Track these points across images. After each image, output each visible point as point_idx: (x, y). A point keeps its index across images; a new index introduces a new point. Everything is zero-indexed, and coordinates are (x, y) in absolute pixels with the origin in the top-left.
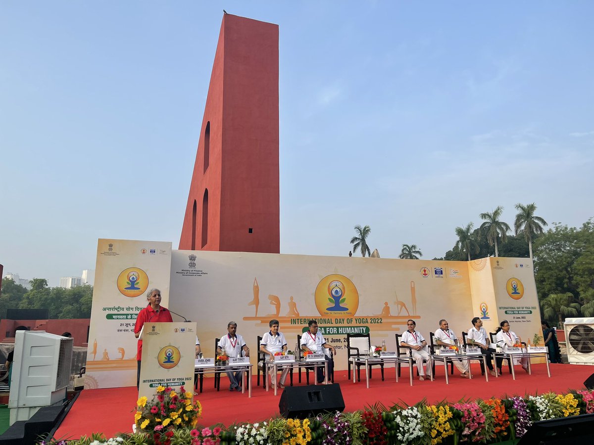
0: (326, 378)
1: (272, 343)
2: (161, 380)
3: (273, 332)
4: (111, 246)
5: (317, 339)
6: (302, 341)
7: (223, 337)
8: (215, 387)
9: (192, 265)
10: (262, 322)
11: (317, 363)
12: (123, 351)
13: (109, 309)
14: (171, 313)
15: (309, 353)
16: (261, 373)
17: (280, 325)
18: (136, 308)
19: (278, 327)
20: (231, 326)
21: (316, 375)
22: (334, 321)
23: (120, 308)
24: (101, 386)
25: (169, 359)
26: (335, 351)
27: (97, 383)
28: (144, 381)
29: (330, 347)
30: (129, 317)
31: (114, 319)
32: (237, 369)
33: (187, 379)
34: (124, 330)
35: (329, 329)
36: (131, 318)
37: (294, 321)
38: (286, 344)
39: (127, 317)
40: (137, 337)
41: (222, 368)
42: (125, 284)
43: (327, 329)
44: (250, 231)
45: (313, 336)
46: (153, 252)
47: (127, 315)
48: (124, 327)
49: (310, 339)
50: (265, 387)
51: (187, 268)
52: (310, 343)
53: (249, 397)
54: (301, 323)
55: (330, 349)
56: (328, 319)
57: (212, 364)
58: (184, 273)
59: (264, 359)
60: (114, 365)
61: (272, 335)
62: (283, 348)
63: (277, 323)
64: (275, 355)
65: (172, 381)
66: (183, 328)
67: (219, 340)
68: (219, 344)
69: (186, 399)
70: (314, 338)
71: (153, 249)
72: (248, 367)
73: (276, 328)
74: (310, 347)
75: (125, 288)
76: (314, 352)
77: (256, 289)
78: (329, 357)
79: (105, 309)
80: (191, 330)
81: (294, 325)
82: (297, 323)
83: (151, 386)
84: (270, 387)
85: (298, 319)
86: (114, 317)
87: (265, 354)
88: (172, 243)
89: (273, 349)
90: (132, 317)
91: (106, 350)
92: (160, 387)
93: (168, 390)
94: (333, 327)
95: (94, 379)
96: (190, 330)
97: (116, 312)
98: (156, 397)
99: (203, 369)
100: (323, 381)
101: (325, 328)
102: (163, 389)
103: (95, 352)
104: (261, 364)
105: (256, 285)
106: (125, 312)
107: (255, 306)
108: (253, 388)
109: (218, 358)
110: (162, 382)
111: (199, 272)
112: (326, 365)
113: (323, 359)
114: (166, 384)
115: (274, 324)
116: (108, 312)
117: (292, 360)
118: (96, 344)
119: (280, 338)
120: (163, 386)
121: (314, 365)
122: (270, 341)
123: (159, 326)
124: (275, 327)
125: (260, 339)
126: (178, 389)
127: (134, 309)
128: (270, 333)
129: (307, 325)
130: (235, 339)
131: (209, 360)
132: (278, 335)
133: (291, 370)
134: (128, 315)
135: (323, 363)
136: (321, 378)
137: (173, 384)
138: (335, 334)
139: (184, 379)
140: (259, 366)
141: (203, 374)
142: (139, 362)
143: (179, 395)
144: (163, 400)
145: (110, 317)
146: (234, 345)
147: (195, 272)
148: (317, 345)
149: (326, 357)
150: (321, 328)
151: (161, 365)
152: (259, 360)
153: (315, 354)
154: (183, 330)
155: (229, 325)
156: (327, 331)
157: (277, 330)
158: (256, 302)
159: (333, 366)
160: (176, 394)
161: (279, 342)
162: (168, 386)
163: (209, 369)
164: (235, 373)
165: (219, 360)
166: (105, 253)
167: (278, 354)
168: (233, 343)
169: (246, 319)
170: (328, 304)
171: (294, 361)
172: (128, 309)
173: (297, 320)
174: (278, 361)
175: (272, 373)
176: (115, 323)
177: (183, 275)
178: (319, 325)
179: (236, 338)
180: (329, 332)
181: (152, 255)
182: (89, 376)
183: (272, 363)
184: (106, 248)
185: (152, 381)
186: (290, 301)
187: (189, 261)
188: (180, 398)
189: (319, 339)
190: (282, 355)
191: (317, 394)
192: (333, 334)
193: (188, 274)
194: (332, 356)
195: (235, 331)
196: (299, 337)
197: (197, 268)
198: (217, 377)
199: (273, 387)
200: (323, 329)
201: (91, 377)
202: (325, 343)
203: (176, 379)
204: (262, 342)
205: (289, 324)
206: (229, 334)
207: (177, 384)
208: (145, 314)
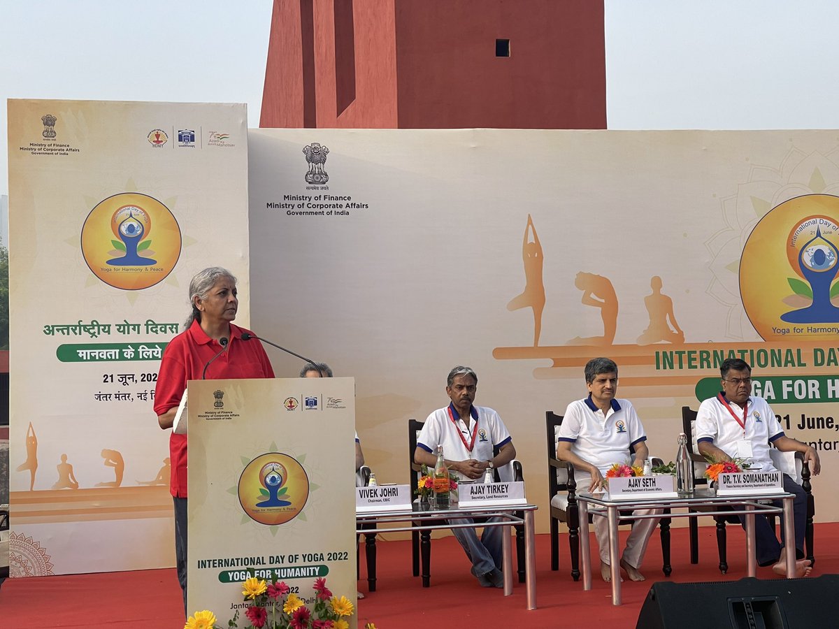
0: (789, 551)
1: (598, 435)
2: (252, 561)
3: (600, 399)
4: (49, 121)
5: (751, 421)
6: (700, 429)
7: (432, 416)
8: (416, 573)
9: (317, 178)
10: (558, 363)
11: (756, 501)
12: (117, 461)
13: (65, 329)
14: (265, 345)
15: (726, 470)
16: (563, 528)
17: (622, 372)
18: (147, 325)
19: (613, 381)
20: (457, 380)
21: (750, 541)
22: (808, 358)
23: (99, 326)
24: (60, 568)
25: (274, 495)
26: (817, 460)
27: (46, 558)
28: (202, 564)
29: (801, 448)
30: (129, 352)
31: (81, 359)
32: (484, 519)
33: (334, 556)
34: (117, 396)
35: (792, 385)
36: (136, 357)
37: (664, 359)
38: (644, 439)
39: (121, 353)
40: (167, 425)
41: (433, 517)
42: (107, 246)
43: (785, 383)
44: (502, 48)
45: (739, 411)
46: (187, 138)
47: (121, 347)
48: (115, 387)
49: (726, 421)
50: (577, 577)
51: (302, 188)
52: (726, 435)
53: (530, 608)
54: (690, 367)
55: (799, 455)
56: (789, 351)
57: (402, 505)
58: (291, 205)
59: (571, 488)
60: (96, 504)
61: (594, 409)
62: (632, 448)
63: (610, 368)
64: (611, 474)
65: (286, 564)
66: (311, 396)
67: (420, 426)
68: (423, 437)
69: (335, 617)
70: (741, 417)
71: (187, 128)
72: (520, 514)
73: (608, 385)
74: (724, 448)
75: (109, 262)
76: (745, 466)
77: (534, 256)
78: (797, 478)
79: (50, 330)
80: (338, 401)
81: (668, 372)
82: (676, 366)
83: (224, 577)
84: (597, 576)
85: (680, 353)
86: (81, 353)
87: (572, 469)
88: (245, 105)
89: (603, 455)
90: (137, 353)
91: (64, 457)
92: (251, 581)
93: (276, 590)
94: (806, 379)
95: (36, 545)
96: (334, 403)
97: (85, 338)
98: (243, 611)
99: (374, 518)
100: (776, 560)
101: (777, 382)
102: (262, 588)
103: (32, 464)
104: (562, 501)
105: (531, 239)
106: (116, 337)
107: (530, 310)
108: (538, 578)
109: (421, 484)
110: (258, 566)
111: (339, 202)
112: (787, 508)
113: (778, 490)
114: (269, 573)
115: (601, 372)
116: (61, 339)
117: (666, 490)
118: (34, 438)
119: (623, 417)
120: (260, 579)
121: (743, 507)
122: (589, 428)
123: (234, 389)
124: (604, 381)
125: (554, 420)
126: (306, 586)
127: (143, 328)
128: (589, 403)
129: (716, 372)
130: (472, 422)
131: (394, 492)
132: (617, 408)
133: (665, 522)
134: (125, 346)
135: (777, 502)
136: (769, 550)
137: (291, 573)
138: (814, 400)
139: (326, 557)
140: (554, 510)
141: (375, 534)
142: (181, 501)
143: (311, 607)
144: (264, 620)
145: (67, 353)
146: (469, 441)
147: (327, 202)
148: (753, 439)
149: (787, 482)
150: (763, 380)
151: (251, 514)
152: (555, 488)
153: (746, 472)
154: (311, 403)
155: (451, 377)
156: (786, 390)
157: (612, 391)
158: (536, 297)
159: (811, 512)
160: (301, 603)
161: (621, 430)
162: (275, 578)
163: (394, 518)
164: (479, 532)
165: (427, 492)
166: (33, 148)
167: (618, 472)
168: (467, 436)
169: (500, 353)
170: (787, 301)
171: (675, 495)
172: (124, 328)
173: (676, 356)
174: (618, 493)
175: (602, 531)
176: (87, 373)
177: (289, 213)
178: (756, 371)
179: (476, 418)
180: (791, 394)
181: (186, 151)
182: (21, 537)
183: (600, 501)
184: (36, 132)
185: (227, 563)
186: (651, 292)
187: (305, 167)
188: (315, 616)
189: (759, 420)
190: (633, 474)
191: (763, 608)
192: (806, 400)
193: (306, 209)
194: (806, 476)
195: (469, 399)
196: (689, 415)
197: (335, 187)
198: (421, 545)
199: (605, 576)
200: (769, 384)
201: (29, 541)
202: (782, 434)
203: (301, 558)
204: (562, 431)
205: (649, 371)
206: (452, 407)
207: (303, 572)
208: (186, 351)
